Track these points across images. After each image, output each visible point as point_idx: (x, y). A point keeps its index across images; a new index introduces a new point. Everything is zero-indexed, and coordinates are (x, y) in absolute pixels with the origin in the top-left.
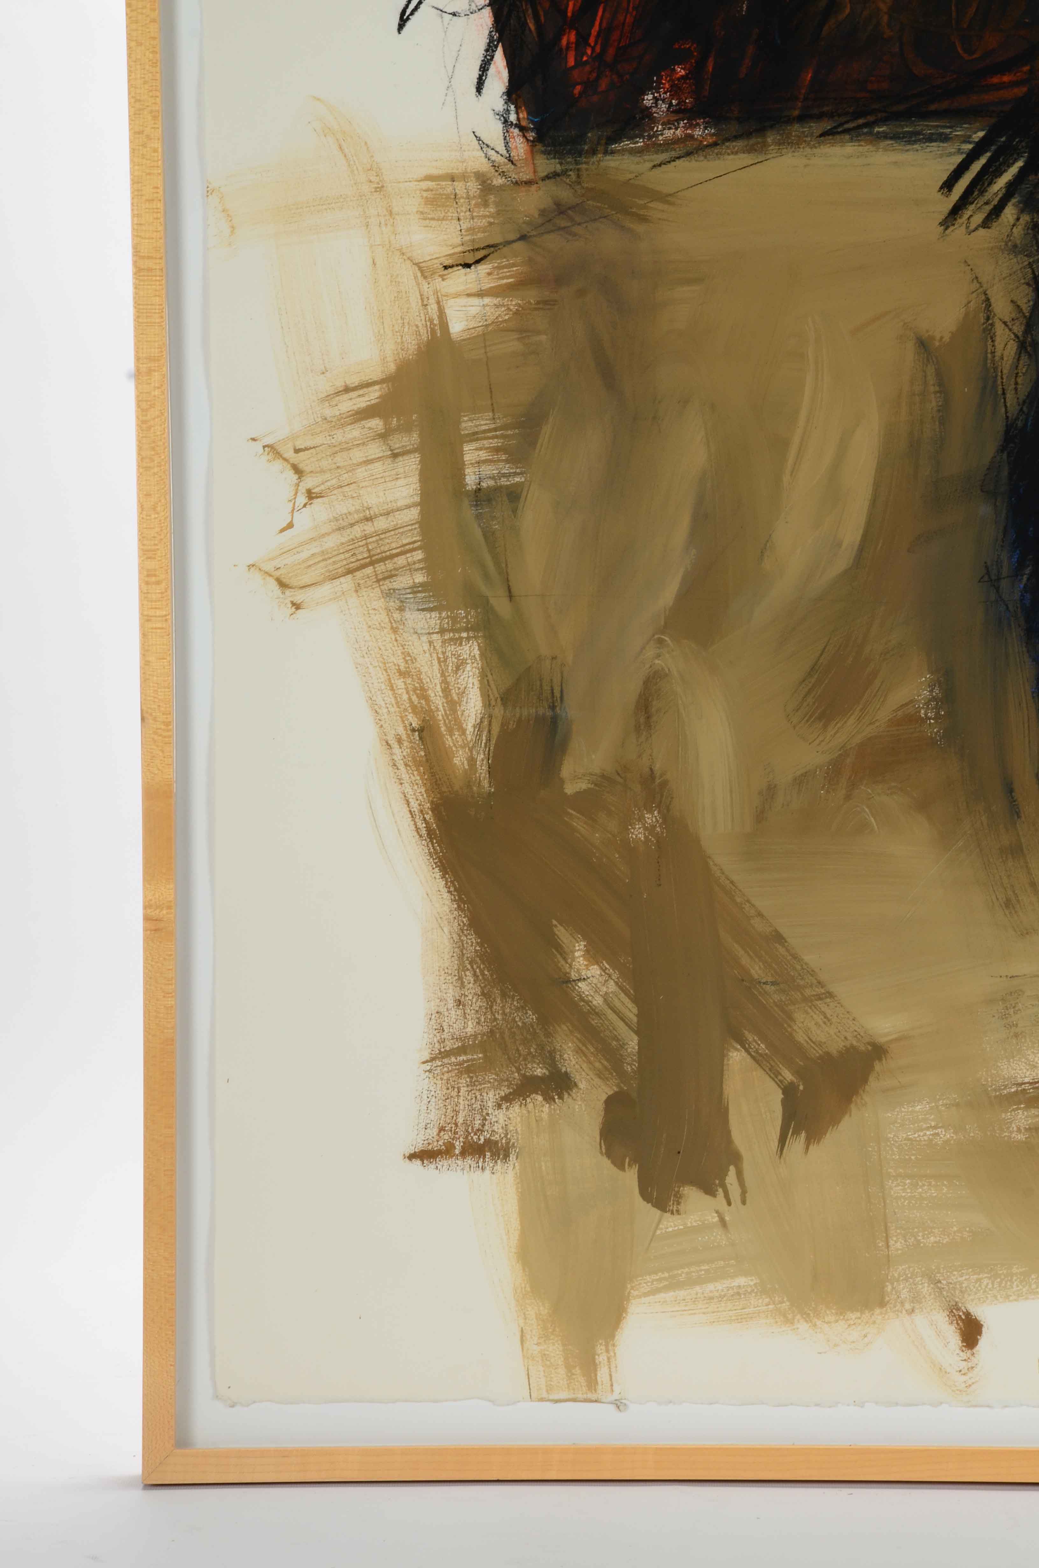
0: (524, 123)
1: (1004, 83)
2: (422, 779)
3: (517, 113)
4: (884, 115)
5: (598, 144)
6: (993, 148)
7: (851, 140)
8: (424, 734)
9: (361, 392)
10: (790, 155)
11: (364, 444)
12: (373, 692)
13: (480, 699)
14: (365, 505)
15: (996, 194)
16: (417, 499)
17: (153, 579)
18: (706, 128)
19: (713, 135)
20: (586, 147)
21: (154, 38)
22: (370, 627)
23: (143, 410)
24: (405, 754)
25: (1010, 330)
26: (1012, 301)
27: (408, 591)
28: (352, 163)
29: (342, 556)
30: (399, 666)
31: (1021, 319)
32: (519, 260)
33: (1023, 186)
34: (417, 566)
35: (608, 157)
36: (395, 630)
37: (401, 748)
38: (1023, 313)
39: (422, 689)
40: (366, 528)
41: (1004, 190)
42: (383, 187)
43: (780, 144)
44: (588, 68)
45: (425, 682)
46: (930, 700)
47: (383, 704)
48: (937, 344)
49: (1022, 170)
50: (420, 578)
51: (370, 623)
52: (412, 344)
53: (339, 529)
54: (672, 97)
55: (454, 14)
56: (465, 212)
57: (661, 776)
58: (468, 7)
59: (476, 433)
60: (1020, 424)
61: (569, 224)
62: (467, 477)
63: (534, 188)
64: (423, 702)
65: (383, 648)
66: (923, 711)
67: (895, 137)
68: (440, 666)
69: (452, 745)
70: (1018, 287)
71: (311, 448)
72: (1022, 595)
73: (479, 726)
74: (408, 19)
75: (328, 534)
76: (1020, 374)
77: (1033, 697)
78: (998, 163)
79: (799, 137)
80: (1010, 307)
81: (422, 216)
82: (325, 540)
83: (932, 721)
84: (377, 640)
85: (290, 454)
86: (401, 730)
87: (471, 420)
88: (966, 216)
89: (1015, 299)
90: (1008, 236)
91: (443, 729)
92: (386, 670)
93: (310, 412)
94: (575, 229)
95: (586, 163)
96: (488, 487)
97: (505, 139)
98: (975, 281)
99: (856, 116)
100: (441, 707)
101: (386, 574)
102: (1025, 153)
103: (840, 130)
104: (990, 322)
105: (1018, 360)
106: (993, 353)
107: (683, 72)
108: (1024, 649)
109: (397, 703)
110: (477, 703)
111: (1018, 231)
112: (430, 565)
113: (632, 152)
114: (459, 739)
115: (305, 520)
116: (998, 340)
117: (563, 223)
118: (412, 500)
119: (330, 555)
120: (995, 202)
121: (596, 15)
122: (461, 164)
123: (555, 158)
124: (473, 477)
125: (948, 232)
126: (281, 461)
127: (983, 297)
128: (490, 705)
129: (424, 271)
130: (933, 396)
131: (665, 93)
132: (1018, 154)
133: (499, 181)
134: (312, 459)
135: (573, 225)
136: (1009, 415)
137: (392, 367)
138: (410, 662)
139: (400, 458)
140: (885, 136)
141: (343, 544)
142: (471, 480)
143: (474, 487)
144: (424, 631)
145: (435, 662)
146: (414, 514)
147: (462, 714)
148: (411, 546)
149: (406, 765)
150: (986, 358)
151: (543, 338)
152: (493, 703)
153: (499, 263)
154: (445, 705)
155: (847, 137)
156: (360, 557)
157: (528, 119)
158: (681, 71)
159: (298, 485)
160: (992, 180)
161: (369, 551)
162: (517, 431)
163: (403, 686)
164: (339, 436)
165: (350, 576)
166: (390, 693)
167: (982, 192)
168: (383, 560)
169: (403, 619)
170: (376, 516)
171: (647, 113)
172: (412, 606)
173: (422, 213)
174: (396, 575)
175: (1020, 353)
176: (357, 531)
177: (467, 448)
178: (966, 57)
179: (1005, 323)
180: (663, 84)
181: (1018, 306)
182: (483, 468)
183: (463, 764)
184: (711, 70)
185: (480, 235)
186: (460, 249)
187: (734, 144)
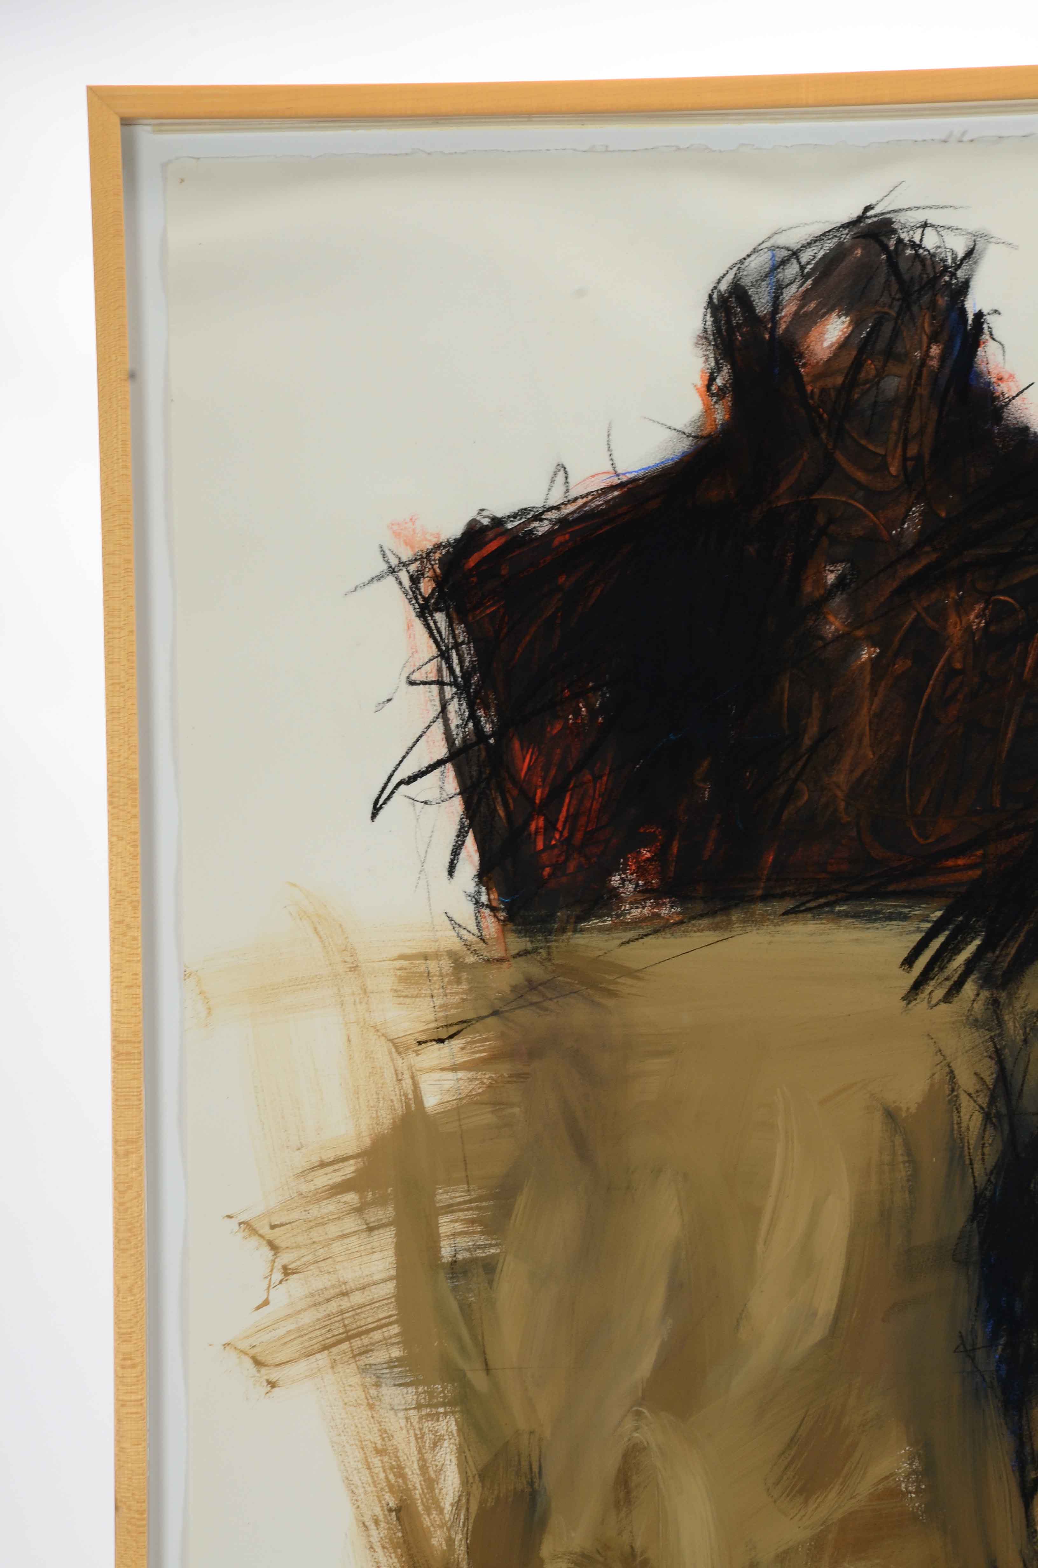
0: (495, 904)
1: (959, 865)
2: (399, 1562)
3: (488, 894)
4: (844, 894)
5: (568, 922)
6: (951, 927)
7: (814, 918)
8: (402, 1513)
9: (336, 1167)
10: (755, 932)
11: (339, 1218)
12: (349, 1472)
13: (457, 1476)
14: (341, 1279)
15: (956, 970)
16: (393, 1272)
17: (129, 1363)
18: (672, 907)
19: (680, 913)
20: (556, 926)
21: (135, 833)
22: (346, 1404)
23: (120, 1192)
24: (382, 1535)
25: (975, 1101)
26: (976, 1074)
27: (385, 1366)
28: (327, 944)
29: (318, 1333)
30: (375, 1444)
31: (985, 1091)
32: (491, 1034)
33: (982, 963)
34: (393, 1340)
35: (577, 935)
36: (371, 1407)
37: (378, 1529)
38: (987, 1086)
39: (400, 1467)
40: (342, 1303)
41: (963, 967)
42: (357, 966)
43: (744, 922)
44: (556, 851)
45: (401, 1459)
46: (910, 1474)
47: (359, 1484)
48: (904, 1115)
49: (979, 948)
50: (396, 1352)
51: (346, 1400)
52: (386, 1119)
53: (315, 1305)
54: (639, 878)
55: (426, 803)
56: (438, 989)
57: (642, 1554)
58: (439, 796)
59: (451, 1205)
60: (988, 1194)
61: (541, 999)
62: (443, 1249)
63: (505, 965)
64: (400, 1480)
65: (359, 1425)
66: (903, 1485)
67: (856, 916)
68: (418, 1443)
69: (429, 1525)
70: (980, 1060)
71: (287, 1224)
72: (997, 1366)
73: (457, 1505)
74: (381, 808)
75: (304, 1310)
76: (987, 1145)
77: (1013, 1471)
78: (955, 942)
79: (763, 915)
80: (974, 1079)
81: (395, 994)
82: (301, 1316)
83: (913, 1495)
84: (353, 1417)
85: (265, 1230)
86: (378, 1510)
87: (447, 1192)
88: (927, 992)
89: (978, 1071)
90: (969, 1010)
91: (420, 1508)
92: (362, 1448)
93: (286, 1187)
94: (547, 1004)
95: (555, 941)
96: (464, 1259)
97: (476, 919)
98: (939, 1053)
99: (817, 895)
100: (418, 1486)
101: (363, 1349)
102: (982, 932)
103: (802, 908)
104: (955, 1093)
105: (984, 1130)
106: (959, 1124)
107: (649, 855)
108: (1002, 1421)
109: (374, 1482)
110: (456, 1480)
111: (978, 1006)
112: (407, 1339)
113: (601, 930)
114: (437, 1519)
115: (281, 1297)
116: (963, 1110)
117: (535, 999)
118: (388, 1274)
119: (306, 1332)
120: (955, 978)
121: (564, 802)
122: (433, 943)
123: (526, 937)
124: (449, 1249)
125: (910, 1006)
126: (257, 1237)
127: (947, 1070)
128: (467, 1482)
129: (398, 1047)
130: (901, 1165)
131: (632, 874)
132: (975, 933)
133: (471, 959)
134: (288, 1235)
135: (544, 1001)
136: (977, 1185)
137: (367, 1142)
138: (386, 1439)
139: (376, 1232)
140: (846, 915)
141: (319, 1320)
142: (446, 1252)
143: (450, 1259)
144: (401, 1407)
145: (412, 1439)
146: (390, 1288)
147: (440, 1493)
148: (387, 1320)
149: (383, 1547)
150: (952, 1130)
151: (516, 1110)
152: (471, 1480)
153: (472, 1038)
154: (423, 1483)
155: (810, 915)
156: (336, 1333)
157: (499, 900)
158: (646, 854)
159: (273, 1261)
160: (951, 956)
161: (345, 1326)
162: (492, 1203)
163: (380, 1465)
164: (315, 1211)
165: (326, 1352)
166: (367, 1472)
167: (942, 969)
168: (359, 1335)
169: (380, 1395)
170: (352, 1291)
171: (614, 893)
172: (388, 1381)
173: (396, 991)
174: (372, 1350)
175: (985, 1125)
176: (333, 1306)
177: (442, 1220)
178: (921, 841)
179: (969, 1095)
180: (629, 865)
181: (982, 1079)
182: (458, 1240)
183: (441, 1544)
184: (675, 850)
185: (453, 1011)
186: (433, 1025)
187: (700, 922)
